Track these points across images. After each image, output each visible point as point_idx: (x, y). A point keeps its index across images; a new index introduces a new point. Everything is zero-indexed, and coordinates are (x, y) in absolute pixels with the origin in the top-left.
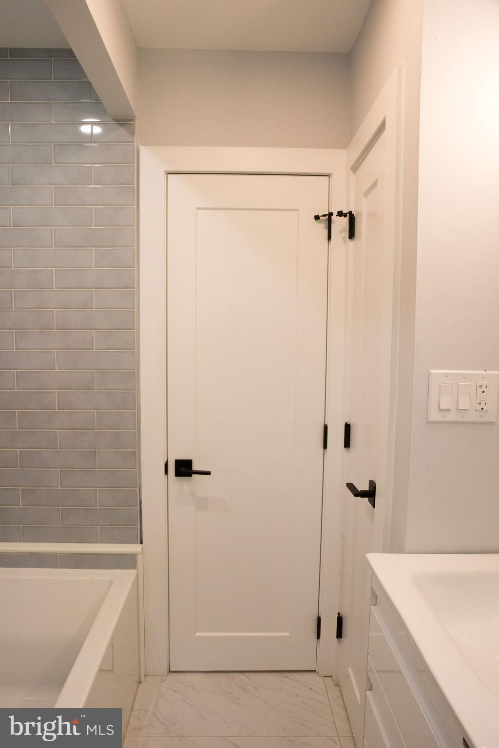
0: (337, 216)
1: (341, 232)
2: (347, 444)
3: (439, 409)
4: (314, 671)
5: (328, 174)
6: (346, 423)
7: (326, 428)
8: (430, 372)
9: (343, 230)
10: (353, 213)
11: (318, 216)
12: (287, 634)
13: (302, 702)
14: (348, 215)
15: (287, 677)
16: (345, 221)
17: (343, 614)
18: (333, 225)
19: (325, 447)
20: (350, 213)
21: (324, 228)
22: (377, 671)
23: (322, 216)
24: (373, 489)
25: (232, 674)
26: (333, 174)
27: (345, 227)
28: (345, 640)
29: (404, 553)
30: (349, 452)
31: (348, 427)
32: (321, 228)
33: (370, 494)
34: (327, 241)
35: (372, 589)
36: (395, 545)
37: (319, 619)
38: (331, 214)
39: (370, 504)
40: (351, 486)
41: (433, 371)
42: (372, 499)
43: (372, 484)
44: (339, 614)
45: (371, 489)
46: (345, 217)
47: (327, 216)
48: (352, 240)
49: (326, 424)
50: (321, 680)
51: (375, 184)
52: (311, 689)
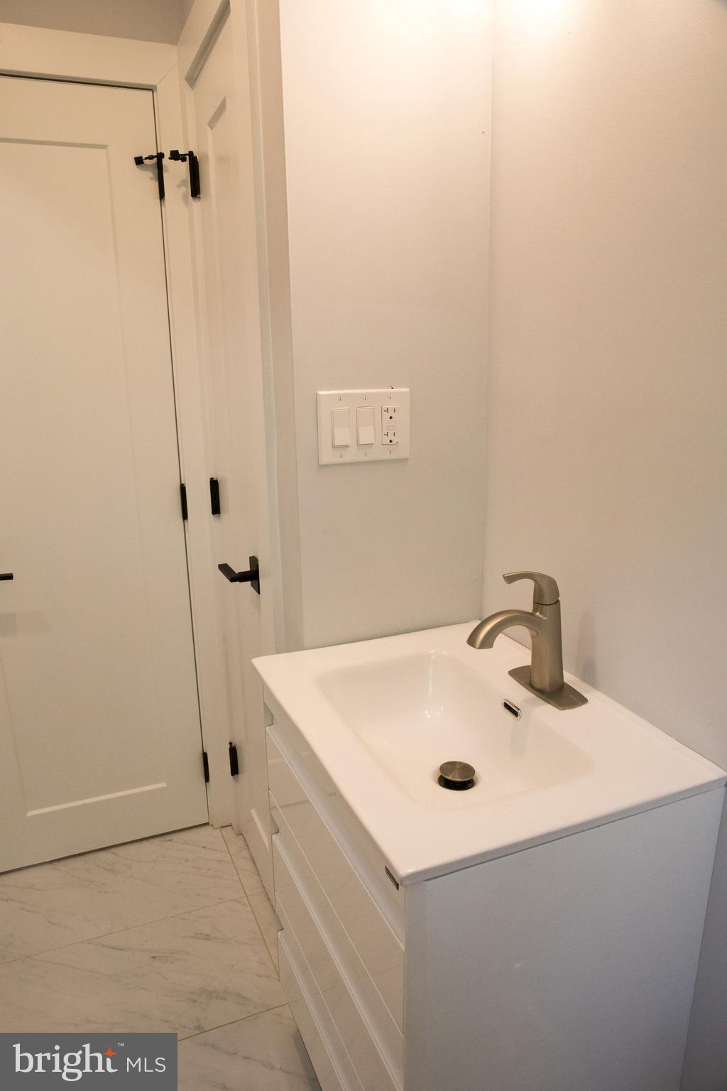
0: (170, 158)
1: (179, 186)
2: (216, 510)
3: (334, 446)
4: (208, 823)
5: (151, 86)
6: (212, 479)
7: (183, 489)
8: (317, 394)
9: (183, 183)
10: (195, 155)
11: (141, 157)
12: (164, 785)
13: (194, 867)
14: (187, 157)
15: (171, 840)
16: (183, 168)
17: (236, 742)
18: (165, 175)
19: (185, 516)
20: (191, 154)
21: (151, 178)
22: (280, 807)
23: (146, 158)
24: (256, 569)
25: (91, 856)
26: (158, 88)
27: (185, 178)
28: (243, 776)
29: (304, 650)
30: (220, 520)
31: (214, 485)
32: (147, 178)
33: (252, 576)
34: (159, 200)
35: (265, 704)
36: (291, 642)
37: (205, 756)
38: (160, 156)
39: (254, 590)
40: (225, 569)
41: (321, 393)
42: (255, 582)
43: (254, 561)
44: (231, 743)
45: (253, 569)
46: (182, 161)
47: (155, 159)
48: (197, 200)
49: (183, 483)
50: (218, 832)
51: (222, 108)
52: (205, 848)
